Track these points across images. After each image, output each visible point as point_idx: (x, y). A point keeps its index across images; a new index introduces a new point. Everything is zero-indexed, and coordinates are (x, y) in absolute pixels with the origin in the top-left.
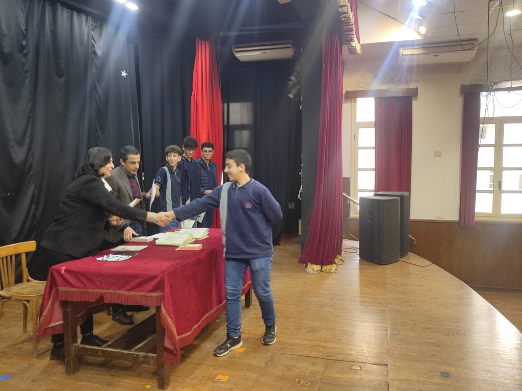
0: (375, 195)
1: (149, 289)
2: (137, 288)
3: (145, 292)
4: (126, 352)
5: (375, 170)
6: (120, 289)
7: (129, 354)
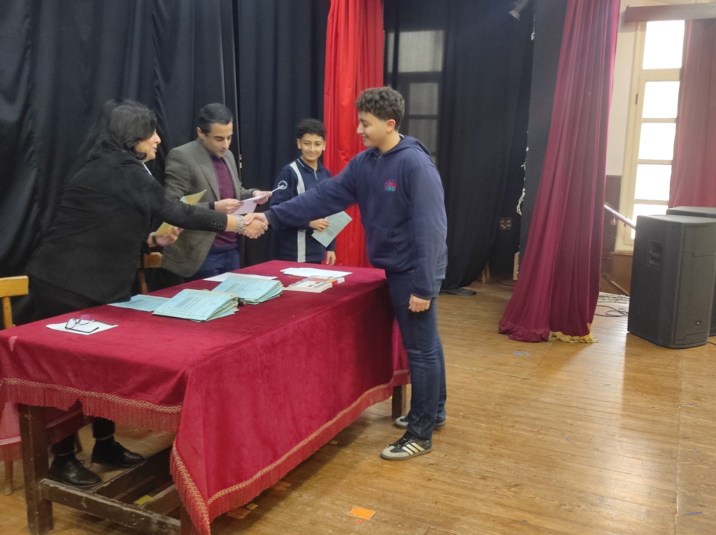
0: (669, 213)
1: (160, 398)
2: (139, 393)
3: (153, 403)
4: (128, 509)
5: (674, 163)
6: (108, 392)
7: (133, 513)
